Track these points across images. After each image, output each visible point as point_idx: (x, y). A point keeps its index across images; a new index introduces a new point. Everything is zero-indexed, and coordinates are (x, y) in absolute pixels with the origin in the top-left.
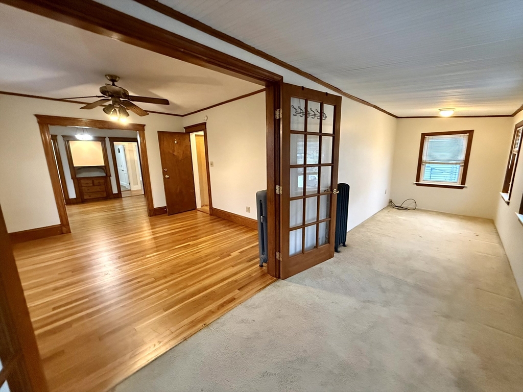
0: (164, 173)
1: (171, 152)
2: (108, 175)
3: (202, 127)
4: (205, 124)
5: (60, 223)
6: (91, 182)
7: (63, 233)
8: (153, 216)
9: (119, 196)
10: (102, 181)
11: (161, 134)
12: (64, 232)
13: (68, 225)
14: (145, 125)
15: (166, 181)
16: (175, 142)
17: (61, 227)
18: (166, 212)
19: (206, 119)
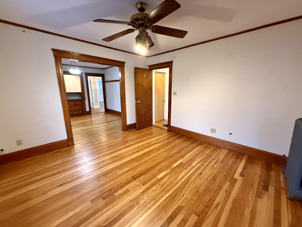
0: (137, 99)
1: (142, 83)
2: (84, 99)
3: (169, 64)
4: (172, 62)
5: (66, 138)
6: (73, 103)
7: (68, 146)
8: (126, 130)
9: (89, 113)
10: (80, 103)
11: (137, 70)
12: (70, 145)
13: (73, 139)
14: (125, 62)
15: (137, 105)
16: (145, 76)
17: (68, 141)
18: (135, 127)
19: (173, 58)
